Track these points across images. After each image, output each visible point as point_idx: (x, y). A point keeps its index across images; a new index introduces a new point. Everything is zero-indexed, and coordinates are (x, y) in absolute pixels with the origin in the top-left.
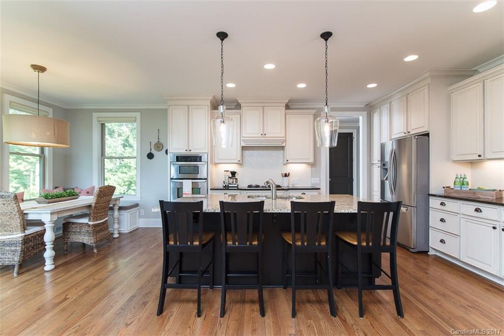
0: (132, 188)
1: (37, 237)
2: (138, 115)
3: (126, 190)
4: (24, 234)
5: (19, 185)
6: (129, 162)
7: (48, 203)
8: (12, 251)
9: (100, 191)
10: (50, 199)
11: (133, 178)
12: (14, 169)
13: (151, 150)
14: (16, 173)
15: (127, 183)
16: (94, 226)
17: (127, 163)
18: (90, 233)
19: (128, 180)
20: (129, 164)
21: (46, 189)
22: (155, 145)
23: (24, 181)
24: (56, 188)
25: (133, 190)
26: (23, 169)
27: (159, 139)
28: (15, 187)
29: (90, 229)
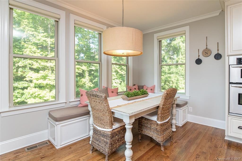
0: (167, 84)
1: (121, 132)
2: (187, 28)
3: (163, 85)
4: (111, 130)
5: (122, 81)
6: (165, 70)
7: (129, 100)
8: (105, 142)
9: (167, 94)
10: (130, 97)
11: (167, 78)
12: (120, 74)
13: (199, 56)
14: (121, 75)
15: (164, 81)
16: (162, 125)
17: (164, 70)
18: (158, 131)
19: (164, 79)
20: (165, 71)
21: (129, 86)
22: (204, 51)
23: (123, 79)
24: (134, 85)
25: (167, 85)
26: (123, 74)
27: (207, 46)
28: (121, 81)
29: (159, 128)
